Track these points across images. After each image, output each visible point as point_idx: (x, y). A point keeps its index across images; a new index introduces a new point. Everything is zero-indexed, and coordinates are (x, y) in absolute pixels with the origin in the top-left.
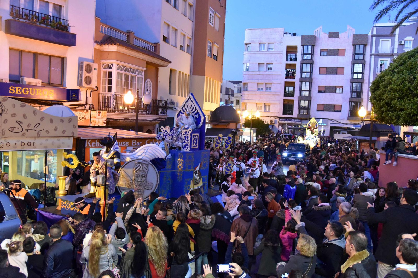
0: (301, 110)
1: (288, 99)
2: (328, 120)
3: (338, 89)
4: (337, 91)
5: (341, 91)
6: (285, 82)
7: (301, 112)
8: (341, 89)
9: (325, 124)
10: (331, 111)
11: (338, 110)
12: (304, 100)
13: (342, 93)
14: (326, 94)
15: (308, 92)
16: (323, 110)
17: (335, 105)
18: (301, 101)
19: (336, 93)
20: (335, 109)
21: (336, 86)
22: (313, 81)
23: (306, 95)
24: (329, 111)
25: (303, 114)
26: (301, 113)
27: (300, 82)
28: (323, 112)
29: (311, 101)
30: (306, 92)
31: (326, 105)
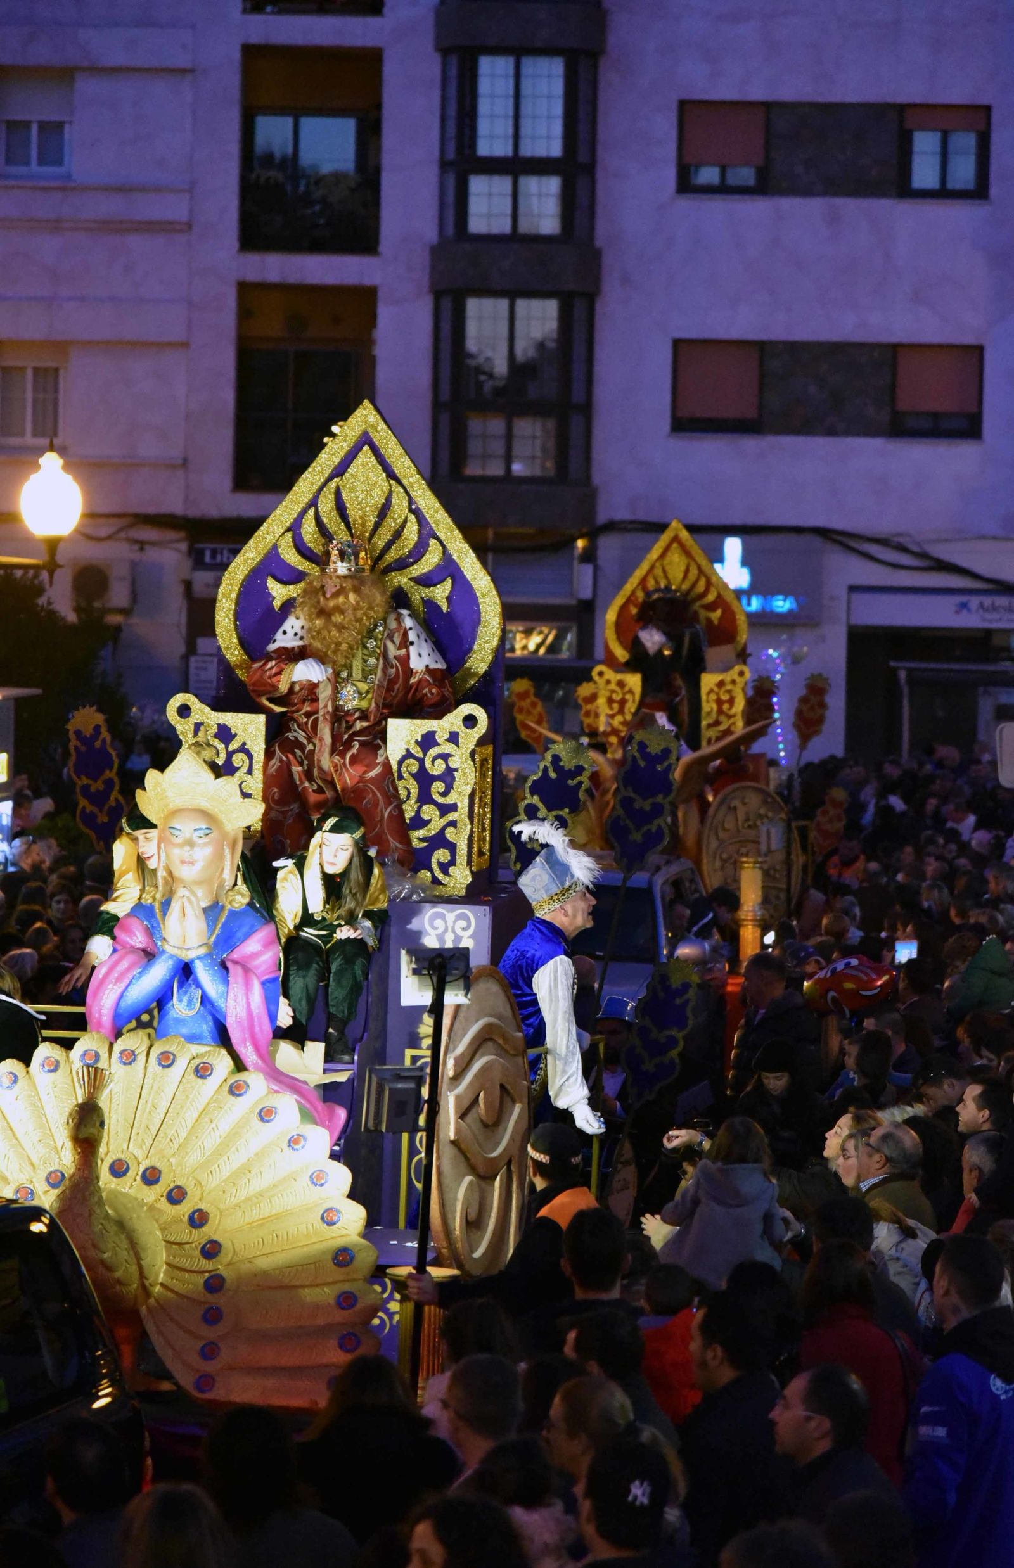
0: (475, 425)
1: (293, 278)
2: (817, 541)
3: (925, 144)
4: (924, 174)
5: (963, 172)
6: (252, 53)
7: (474, 447)
8: (965, 142)
9: (782, 605)
10: (847, 433)
11: (935, 416)
12: (512, 294)
13: (980, 191)
14: (787, 204)
15: (553, 184)
16: (752, 414)
17: (895, 348)
18: (473, 305)
19: (904, 189)
20: (902, 406)
21: (902, 109)
22: (612, 40)
23: (524, 227)
24: (831, 432)
25: (495, 469)
26: (473, 469)
27: (445, 51)
28: (750, 444)
29: (591, 297)
30: (531, 184)
31: (794, 348)
